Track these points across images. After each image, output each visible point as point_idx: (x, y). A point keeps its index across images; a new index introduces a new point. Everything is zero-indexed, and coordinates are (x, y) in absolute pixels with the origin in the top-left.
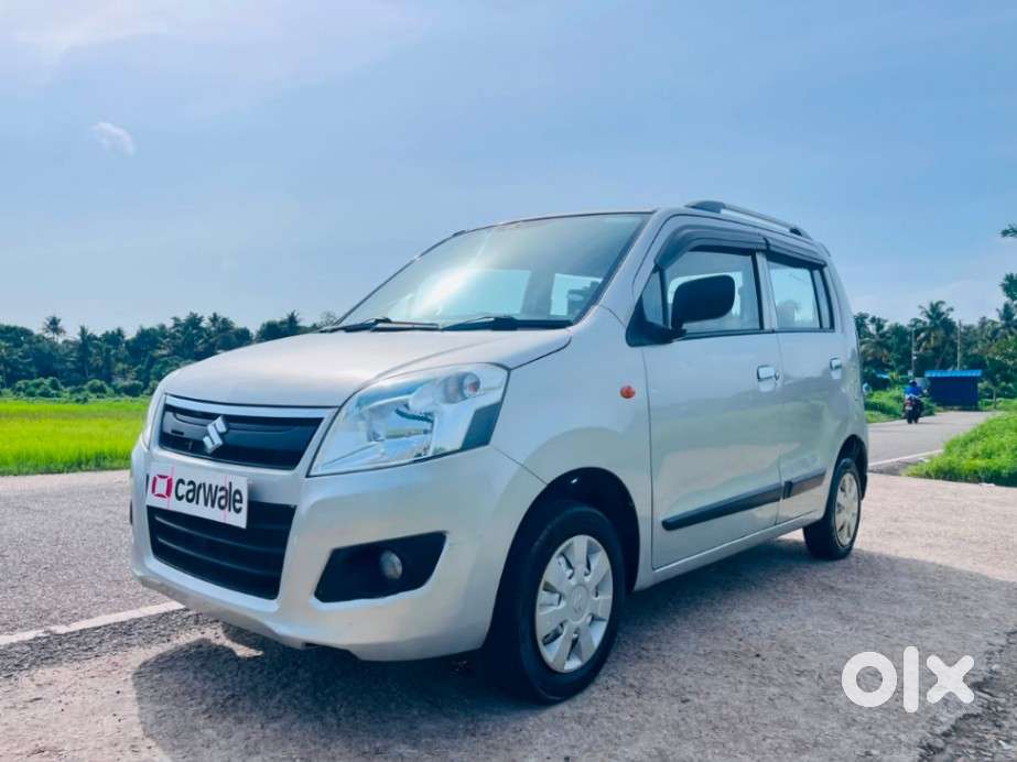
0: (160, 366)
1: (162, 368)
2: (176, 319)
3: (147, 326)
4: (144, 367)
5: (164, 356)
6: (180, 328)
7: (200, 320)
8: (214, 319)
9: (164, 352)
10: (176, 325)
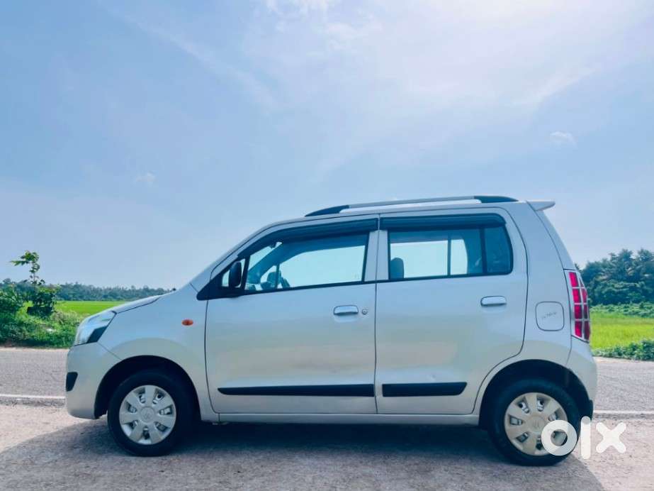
0: (601, 287)
1: (603, 288)
2: (612, 255)
3: (592, 261)
4: (591, 288)
5: (604, 280)
6: (615, 261)
7: (631, 253)
8: (642, 252)
9: (604, 277)
10: (613, 259)
